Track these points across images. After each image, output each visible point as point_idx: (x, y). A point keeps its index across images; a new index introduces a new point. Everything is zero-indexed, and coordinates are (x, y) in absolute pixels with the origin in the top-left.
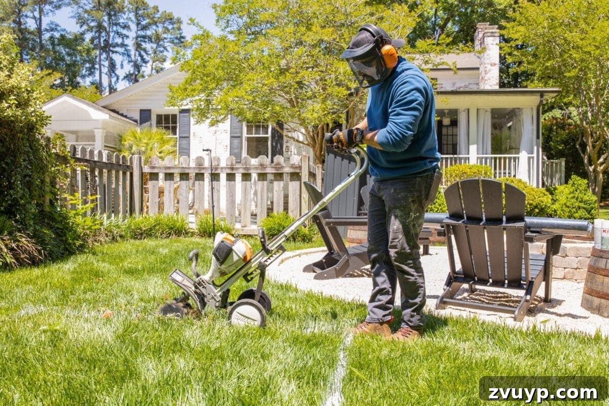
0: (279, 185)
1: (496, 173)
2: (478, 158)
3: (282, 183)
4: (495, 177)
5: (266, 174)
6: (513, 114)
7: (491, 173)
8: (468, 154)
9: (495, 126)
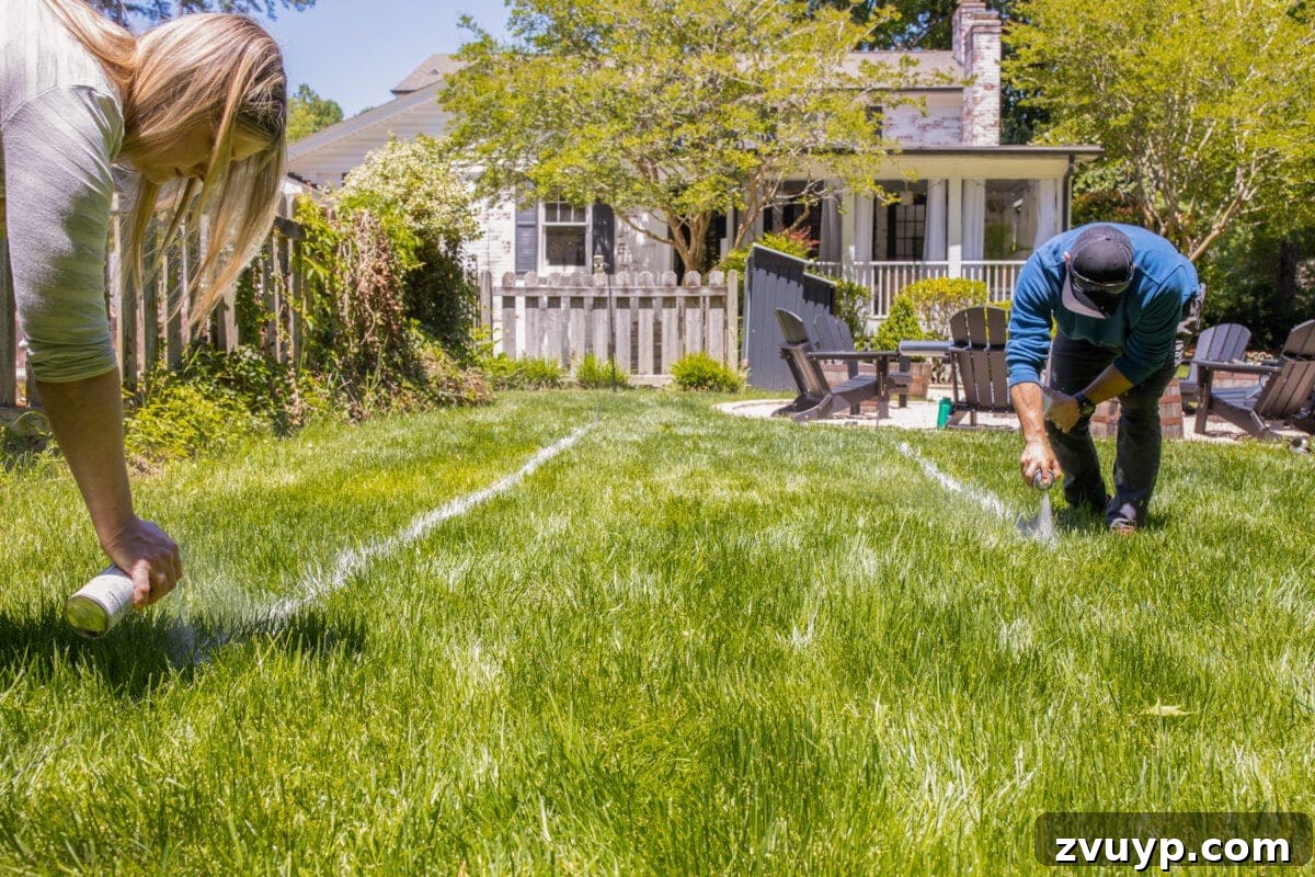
0: (694, 313)
1: (993, 293)
2: (963, 267)
3: (698, 312)
4: (992, 300)
5: (674, 298)
6: (1022, 187)
7: (985, 293)
8: (946, 259)
9: (991, 206)
